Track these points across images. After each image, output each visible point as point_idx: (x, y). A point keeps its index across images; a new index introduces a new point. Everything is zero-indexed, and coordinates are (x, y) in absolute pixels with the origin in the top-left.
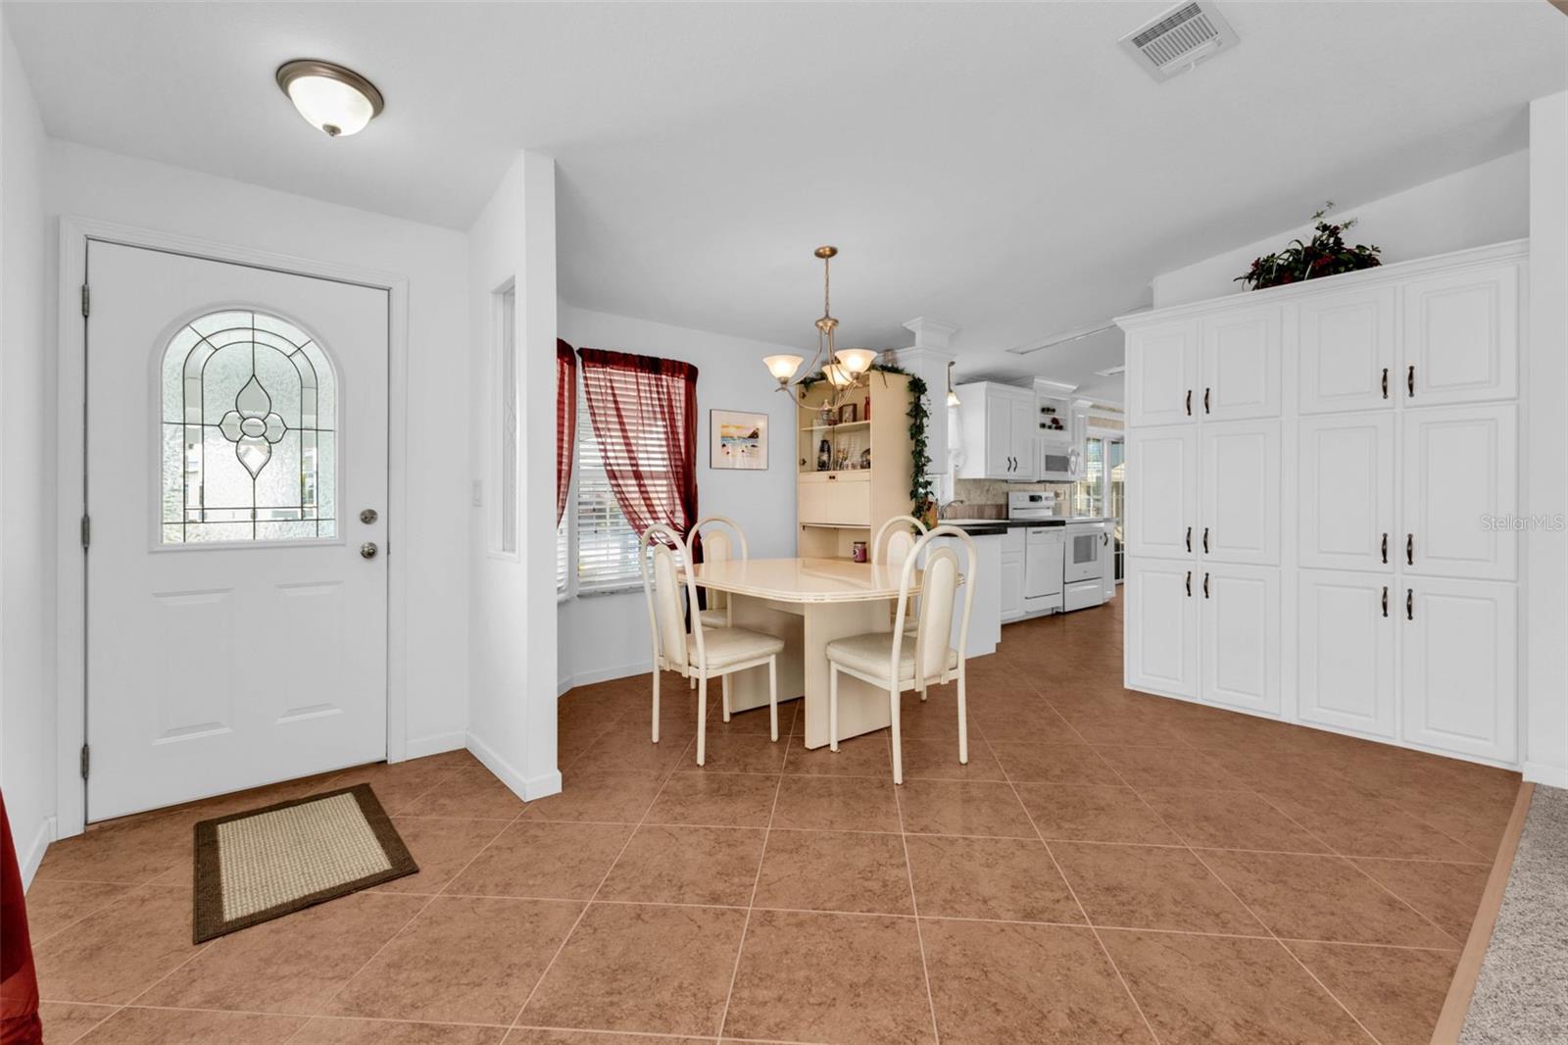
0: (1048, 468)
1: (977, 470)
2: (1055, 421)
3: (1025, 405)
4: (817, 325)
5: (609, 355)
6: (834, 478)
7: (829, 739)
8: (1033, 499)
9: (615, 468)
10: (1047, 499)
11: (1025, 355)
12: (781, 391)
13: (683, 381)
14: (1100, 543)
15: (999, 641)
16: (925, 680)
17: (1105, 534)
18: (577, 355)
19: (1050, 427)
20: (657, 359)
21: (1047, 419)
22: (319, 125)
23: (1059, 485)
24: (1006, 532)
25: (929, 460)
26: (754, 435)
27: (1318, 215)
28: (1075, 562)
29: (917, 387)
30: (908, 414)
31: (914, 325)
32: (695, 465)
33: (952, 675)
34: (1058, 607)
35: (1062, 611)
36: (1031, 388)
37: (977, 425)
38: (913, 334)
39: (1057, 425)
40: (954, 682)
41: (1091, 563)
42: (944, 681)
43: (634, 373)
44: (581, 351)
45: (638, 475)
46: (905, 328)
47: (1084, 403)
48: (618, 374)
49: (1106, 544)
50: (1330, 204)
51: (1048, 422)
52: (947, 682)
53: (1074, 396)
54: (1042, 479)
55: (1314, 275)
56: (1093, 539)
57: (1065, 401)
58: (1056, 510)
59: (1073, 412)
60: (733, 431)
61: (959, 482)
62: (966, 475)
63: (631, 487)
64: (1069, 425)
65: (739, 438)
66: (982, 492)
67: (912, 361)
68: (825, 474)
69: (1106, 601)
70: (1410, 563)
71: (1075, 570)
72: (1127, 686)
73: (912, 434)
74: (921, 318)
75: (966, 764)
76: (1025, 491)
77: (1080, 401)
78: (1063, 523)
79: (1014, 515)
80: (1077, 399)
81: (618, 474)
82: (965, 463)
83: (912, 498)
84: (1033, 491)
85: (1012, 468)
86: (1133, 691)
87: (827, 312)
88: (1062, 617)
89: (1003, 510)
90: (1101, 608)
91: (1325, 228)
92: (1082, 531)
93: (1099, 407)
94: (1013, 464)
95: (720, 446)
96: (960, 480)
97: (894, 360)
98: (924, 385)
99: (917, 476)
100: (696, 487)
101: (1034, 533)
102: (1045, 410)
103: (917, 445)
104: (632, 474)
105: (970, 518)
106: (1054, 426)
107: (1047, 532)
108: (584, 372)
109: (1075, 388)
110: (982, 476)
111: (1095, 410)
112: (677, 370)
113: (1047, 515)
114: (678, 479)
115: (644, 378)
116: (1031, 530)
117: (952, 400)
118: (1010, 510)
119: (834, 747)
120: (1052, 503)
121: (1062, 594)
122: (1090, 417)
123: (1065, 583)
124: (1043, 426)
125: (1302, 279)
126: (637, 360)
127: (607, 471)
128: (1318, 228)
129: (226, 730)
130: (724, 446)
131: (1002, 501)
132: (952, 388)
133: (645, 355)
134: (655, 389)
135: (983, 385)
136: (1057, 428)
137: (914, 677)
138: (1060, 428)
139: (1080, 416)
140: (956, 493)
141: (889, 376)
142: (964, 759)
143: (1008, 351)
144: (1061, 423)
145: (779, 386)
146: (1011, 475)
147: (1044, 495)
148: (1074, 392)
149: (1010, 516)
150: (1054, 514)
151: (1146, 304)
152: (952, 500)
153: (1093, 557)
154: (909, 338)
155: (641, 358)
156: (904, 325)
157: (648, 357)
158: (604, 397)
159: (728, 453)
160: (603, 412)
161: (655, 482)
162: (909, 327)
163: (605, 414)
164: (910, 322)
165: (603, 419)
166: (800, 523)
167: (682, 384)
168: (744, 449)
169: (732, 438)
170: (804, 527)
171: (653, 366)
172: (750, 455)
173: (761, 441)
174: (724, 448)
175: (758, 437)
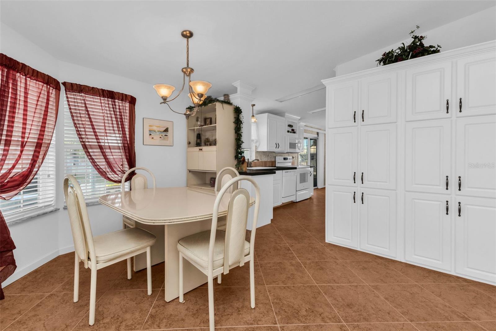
0: (290, 148)
1: (264, 148)
2: (293, 130)
3: (282, 124)
4: (183, 71)
5: (82, 87)
6: (201, 150)
7: (179, 294)
8: (285, 159)
9: (86, 144)
10: (289, 159)
11: (282, 102)
12: (163, 104)
13: (128, 103)
14: (309, 175)
15: (272, 218)
16: (230, 266)
17: (310, 172)
18: (61, 85)
19: (291, 132)
20: (113, 92)
21: (290, 129)
23: (294, 154)
24: (275, 173)
25: (243, 142)
26: (166, 130)
27: (412, 32)
28: (300, 183)
29: (238, 111)
30: (233, 122)
31: (237, 84)
32: (134, 143)
33: (246, 259)
34: (294, 200)
35: (295, 201)
36: (284, 117)
37: (264, 131)
38: (237, 88)
39: (293, 131)
40: (248, 264)
41: (305, 183)
42: (242, 264)
43: (99, 98)
44: (64, 84)
45: (101, 147)
46: (233, 85)
47: (303, 124)
49: (311, 176)
50: (418, 27)
51: (290, 130)
52: (243, 265)
53: (299, 121)
54: (288, 152)
55: (413, 57)
56: (306, 174)
57: (296, 123)
58: (293, 163)
59: (299, 126)
60: (155, 128)
61: (257, 152)
62: (259, 150)
63: (96, 153)
64: (297, 131)
65: (158, 131)
66: (266, 156)
67: (236, 100)
68: (198, 148)
69: (311, 196)
70: (460, 190)
71: (300, 186)
72: (327, 241)
73: (235, 131)
74: (239, 81)
75: (254, 308)
76: (282, 156)
77: (301, 123)
78: (296, 168)
79: (278, 165)
80: (300, 122)
81: (88, 147)
82: (259, 145)
83: (235, 159)
84: (284, 156)
85: (277, 147)
86: (330, 244)
87: (188, 64)
88: (295, 203)
89: (273, 163)
90: (309, 200)
91: (416, 37)
92: (302, 171)
93: (307, 126)
94: (277, 146)
95: (148, 135)
97: (229, 99)
98: (241, 110)
99: (237, 149)
100: (135, 153)
101: (285, 172)
102: (290, 126)
103: (238, 136)
104: (98, 147)
105: (261, 166)
106: (292, 132)
107: (290, 172)
108: (66, 94)
109: (299, 118)
110: (266, 150)
111: (306, 127)
112: (124, 98)
113: (289, 165)
114: (125, 152)
115: (105, 100)
116: (284, 171)
117: (253, 120)
118: (276, 163)
119: (181, 300)
120: (291, 161)
121: (295, 195)
122: (305, 129)
123: (296, 191)
124: (288, 132)
125: (408, 59)
127: (82, 145)
128: (412, 37)
130: (150, 135)
131: (273, 160)
132: (254, 115)
134: (111, 106)
135: (267, 114)
136: (293, 133)
137: (223, 265)
138: (295, 133)
139: (301, 128)
140: (256, 157)
141: (225, 106)
142: (253, 305)
143: (276, 100)
144: (295, 131)
145: (163, 101)
146: (277, 150)
147: (288, 157)
148: (299, 120)
149: (276, 166)
150: (292, 164)
151: (333, 74)
152: (254, 159)
153: (306, 181)
154: (235, 90)
155: (103, 91)
156: (232, 84)
158: (80, 108)
159: (153, 138)
160: (79, 115)
161: (112, 151)
162: (235, 85)
163: (81, 117)
164: (235, 83)
165: (79, 119)
166: (188, 170)
167: (127, 105)
168: (161, 137)
169: (155, 131)
170: (190, 171)
171: (110, 95)
172: (164, 139)
173: (169, 134)
174: (151, 136)
175: (168, 131)
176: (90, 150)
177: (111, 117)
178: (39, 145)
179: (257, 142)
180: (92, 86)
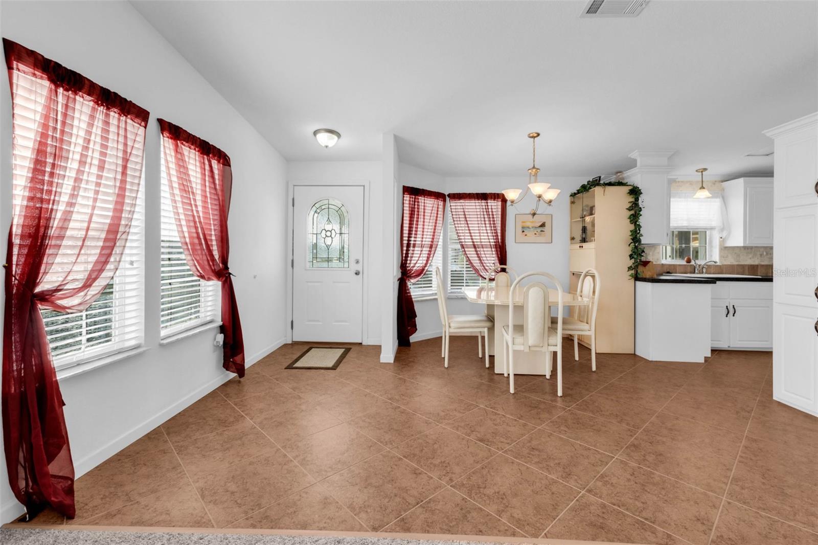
1: (738, 240)
5: (461, 195)
6: (583, 247)
9: (464, 243)
16: (530, 347)
18: (447, 197)
20: (486, 193)
22: (324, 145)
24: (715, 283)
26: (543, 225)
29: (635, 192)
30: (627, 209)
31: (634, 155)
32: (505, 241)
38: (635, 161)
43: (474, 201)
44: (449, 195)
45: (475, 247)
46: (630, 158)
48: (468, 203)
60: (529, 224)
62: (728, 244)
63: (471, 252)
65: (533, 227)
66: (755, 255)
68: (578, 245)
72: (775, 397)
73: (631, 221)
74: (636, 151)
81: (464, 246)
82: (728, 235)
83: (631, 258)
86: (777, 402)
87: (534, 165)
95: (521, 232)
96: (726, 248)
97: (623, 178)
100: (506, 252)
103: (635, 227)
104: (473, 246)
108: (450, 203)
110: (742, 245)
112: (496, 197)
114: (497, 251)
115: (479, 203)
126: (475, 195)
127: (460, 245)
129: (321, 323)
130: (523, 231)
133: (480, 192)
134: (484, 207)
135: (741, 180)
137: (523, 345)
140: (722, 256)
141: (609, 189)
154: (633, 164)
155: (477, 194)
156: (629, 156)
157: (481, 194)
158: (459, 213)
159: (526, 235)
160: (458, 219)
161: (485, 249)
162: (632, 157)
163: (460, 221)
164: (632, 154)
165: (459, 222)
166: (571, 271)
167: (500, 203)
168: (536, 233)
169: (528, 227)
170: (573, 274)
171: (484, 197)
172: (540, 235)
173: (547, 228)
174: (524, 233)
175: (545, 226)
176: (466, 249)
177: (484, 215)
178: (431, 247)
179: (722, 230)
180: (468, 192)
